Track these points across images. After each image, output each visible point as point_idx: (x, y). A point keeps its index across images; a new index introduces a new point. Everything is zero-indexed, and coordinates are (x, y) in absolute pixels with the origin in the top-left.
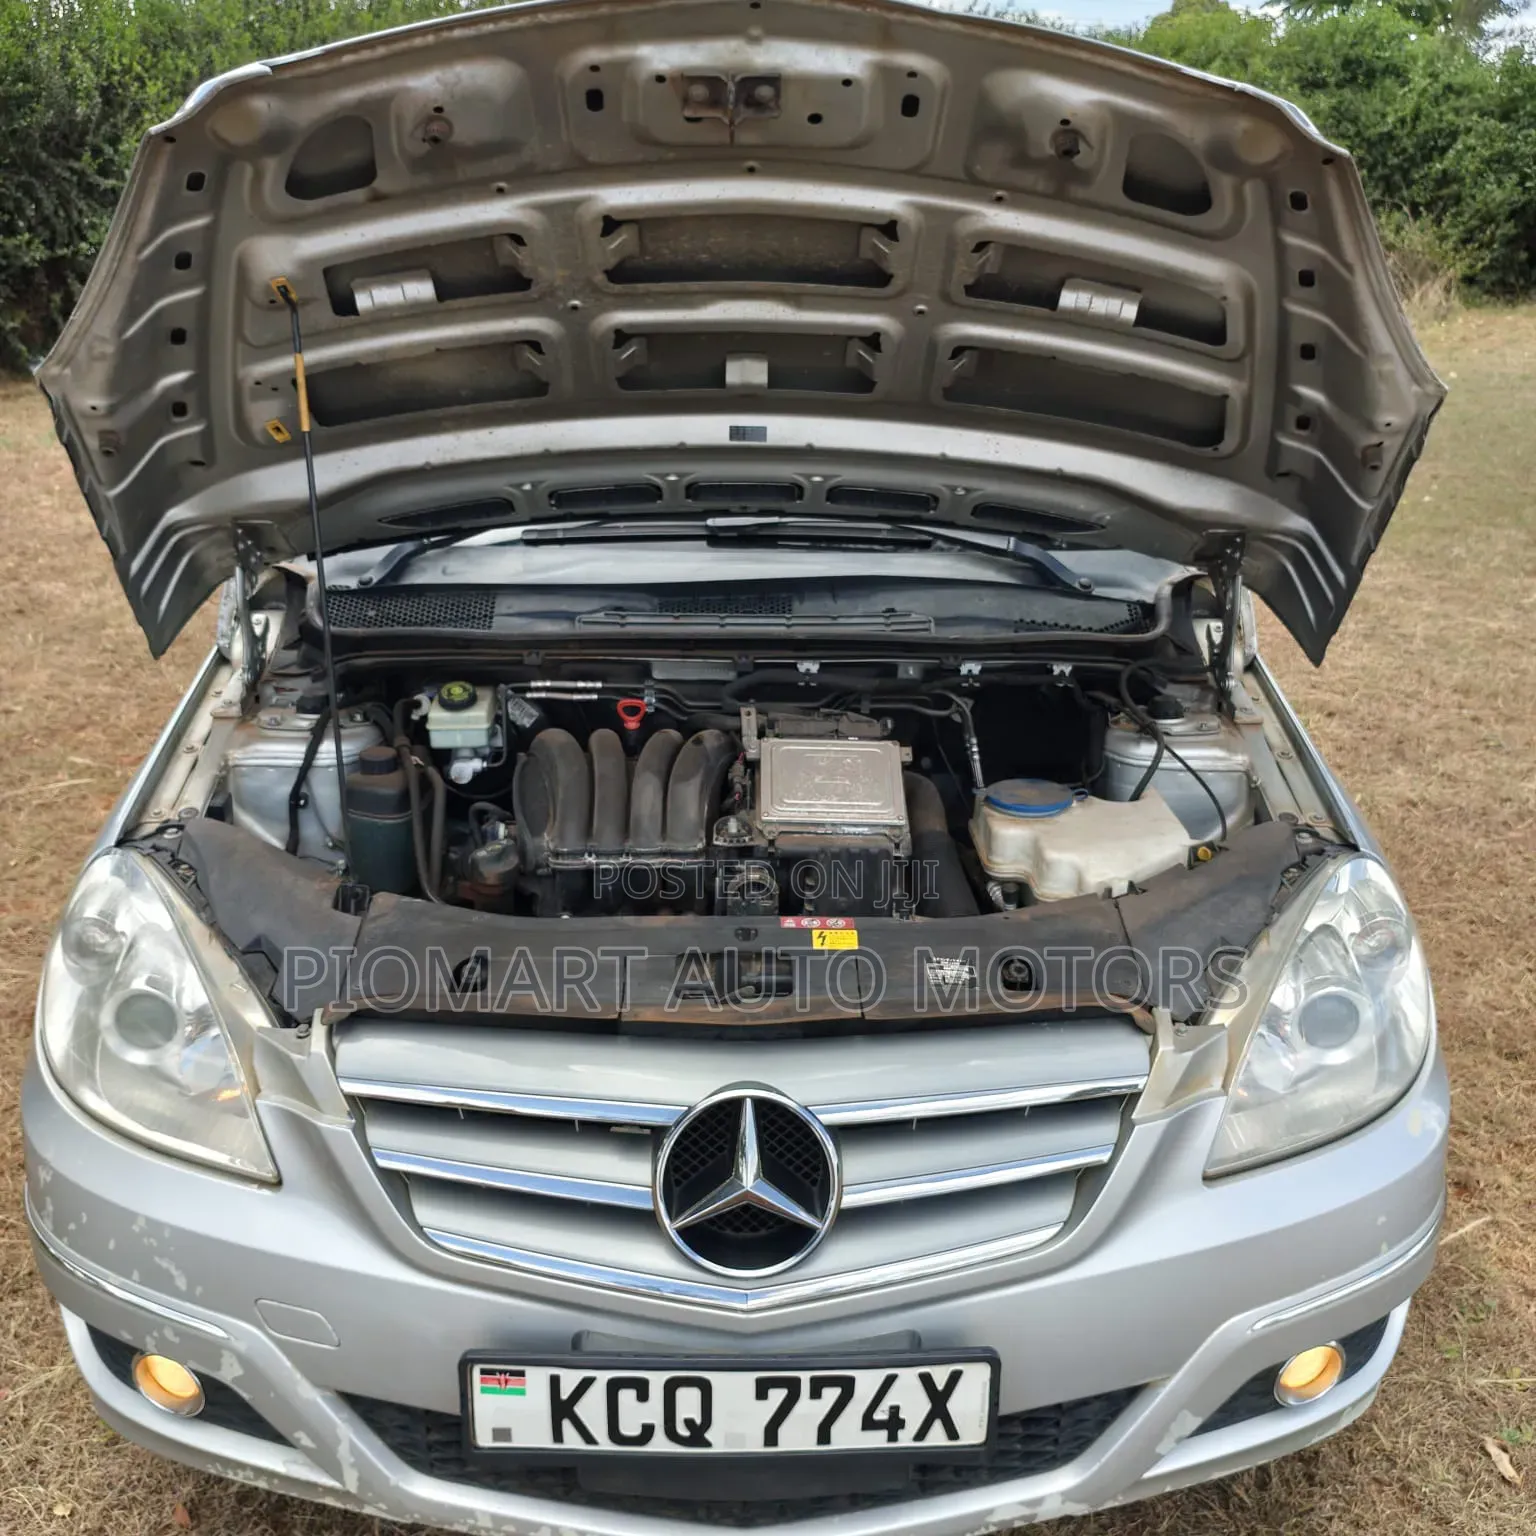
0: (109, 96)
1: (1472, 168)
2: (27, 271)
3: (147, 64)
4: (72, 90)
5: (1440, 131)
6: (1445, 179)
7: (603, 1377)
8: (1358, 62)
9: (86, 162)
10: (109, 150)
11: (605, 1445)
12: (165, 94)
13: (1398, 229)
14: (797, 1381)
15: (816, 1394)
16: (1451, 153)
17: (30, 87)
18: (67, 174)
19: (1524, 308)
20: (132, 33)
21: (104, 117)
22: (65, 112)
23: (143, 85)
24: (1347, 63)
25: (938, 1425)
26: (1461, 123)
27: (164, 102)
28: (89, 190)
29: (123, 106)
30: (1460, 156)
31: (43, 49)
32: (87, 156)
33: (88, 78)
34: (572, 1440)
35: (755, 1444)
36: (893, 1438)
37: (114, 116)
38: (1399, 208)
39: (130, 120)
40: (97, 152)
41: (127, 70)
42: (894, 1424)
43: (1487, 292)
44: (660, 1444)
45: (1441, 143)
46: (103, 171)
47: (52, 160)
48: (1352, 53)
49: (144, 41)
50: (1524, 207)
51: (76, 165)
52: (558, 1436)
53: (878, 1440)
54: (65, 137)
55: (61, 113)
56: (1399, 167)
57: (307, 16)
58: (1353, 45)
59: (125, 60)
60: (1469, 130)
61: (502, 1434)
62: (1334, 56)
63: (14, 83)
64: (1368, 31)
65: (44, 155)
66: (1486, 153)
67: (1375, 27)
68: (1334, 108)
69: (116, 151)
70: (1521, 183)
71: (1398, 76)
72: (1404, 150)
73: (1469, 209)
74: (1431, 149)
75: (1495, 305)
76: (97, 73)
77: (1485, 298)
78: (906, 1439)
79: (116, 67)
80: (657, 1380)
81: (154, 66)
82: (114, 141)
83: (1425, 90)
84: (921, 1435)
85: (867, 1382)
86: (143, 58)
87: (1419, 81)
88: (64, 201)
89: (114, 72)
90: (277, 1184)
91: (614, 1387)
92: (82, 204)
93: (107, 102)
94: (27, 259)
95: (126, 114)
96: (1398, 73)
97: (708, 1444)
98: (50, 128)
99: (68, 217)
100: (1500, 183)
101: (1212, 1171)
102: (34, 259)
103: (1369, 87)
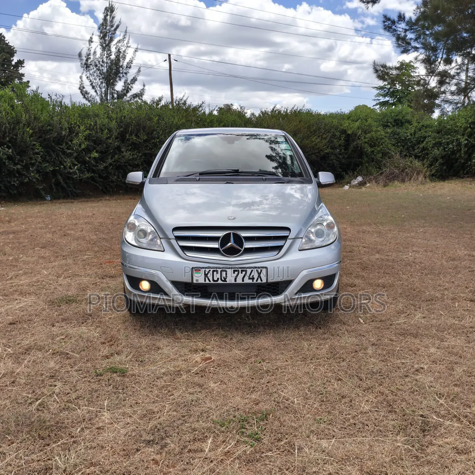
0: (71, 130)
1: (431, 146)
2: (47, 173)
3: (80, 122)
4: (61, 128)
5: (421, 137)
6: (424, 149)
7: (212, 270)
8: (398, 120)
9: (64, 146)
10: (70, 143)
11: (212, 282)
12: (85, 129)
13: (411, 162)
14: (239, 270)
15: (242, 273)
16: (425, 142)
17: (51, 128)
18: (59, 149)
19: (447, 181)
20: (77, 115)
21: (69, 135)
22: (59, 134)
23: (79, 127)
24: (395, 120)
25: (259, 279)
26: (427, 134)
27: (84, 131)
28: (64, 153)
29: (74, 132)
30: (427, 143)
31: (55, 118)
32: (64, 144)
33: (66, 125)
34: (207, 282)
35: (233, 282)
36: (253, 281)
37: (72, 135)
38: (412, 157)
39: (76, 136)
40: (67, 143)
41: (76, 123)
42: (253, 279)
43: (438, 178)
44: (220, 282)
45: (422, 139)
46: (68, 149)
47: (55, 146)
48: (397, 118)
49: (80, 117)
50: (445, 155)
51: (61, 147)
52: (205, 281)
53: (251, 281)
54: (58, 140)
55: (58, 134)
56: (411, 146)
57: (120, 110)
58: (397, 116)
59: (75, 121)
60: (429, 136)
61: (197, 280)
62: (392, 118)
63: (48, 127)
64: (400, 112)
65: (53, 144)
66: (434, 142)
67: (402, 111)
68: (392, 132)
69: (72, 143)
70: (444, 149)
71: (409, 123)
72: (412, 142)
73: (430, 156)
74: (420, 141)
75: (439, 181)
76: (68, 124)
77: (437, 180)
78: (255, 281)
79: (73, 123)
80: (219, 270)
81: (82, 123)
82: (71, 141)
83: (417, 126)
84: (257, 281)
85: (249, 271)
86: (79, 121)
87: (415, 124)
88: (58, 155)
89: (72, 124)
90: (164, 251)
91: (213, 271)
92: (62, 156)
93: (70, 131)
94: (48, 170)
95: (75, 134)
96: (409, 122)
97: (226, 281)
98: (56, 138)
99: (58, 160)
100: (438, 150)
101: (300, 249)
102: (50, 170)
103: (402, 126)
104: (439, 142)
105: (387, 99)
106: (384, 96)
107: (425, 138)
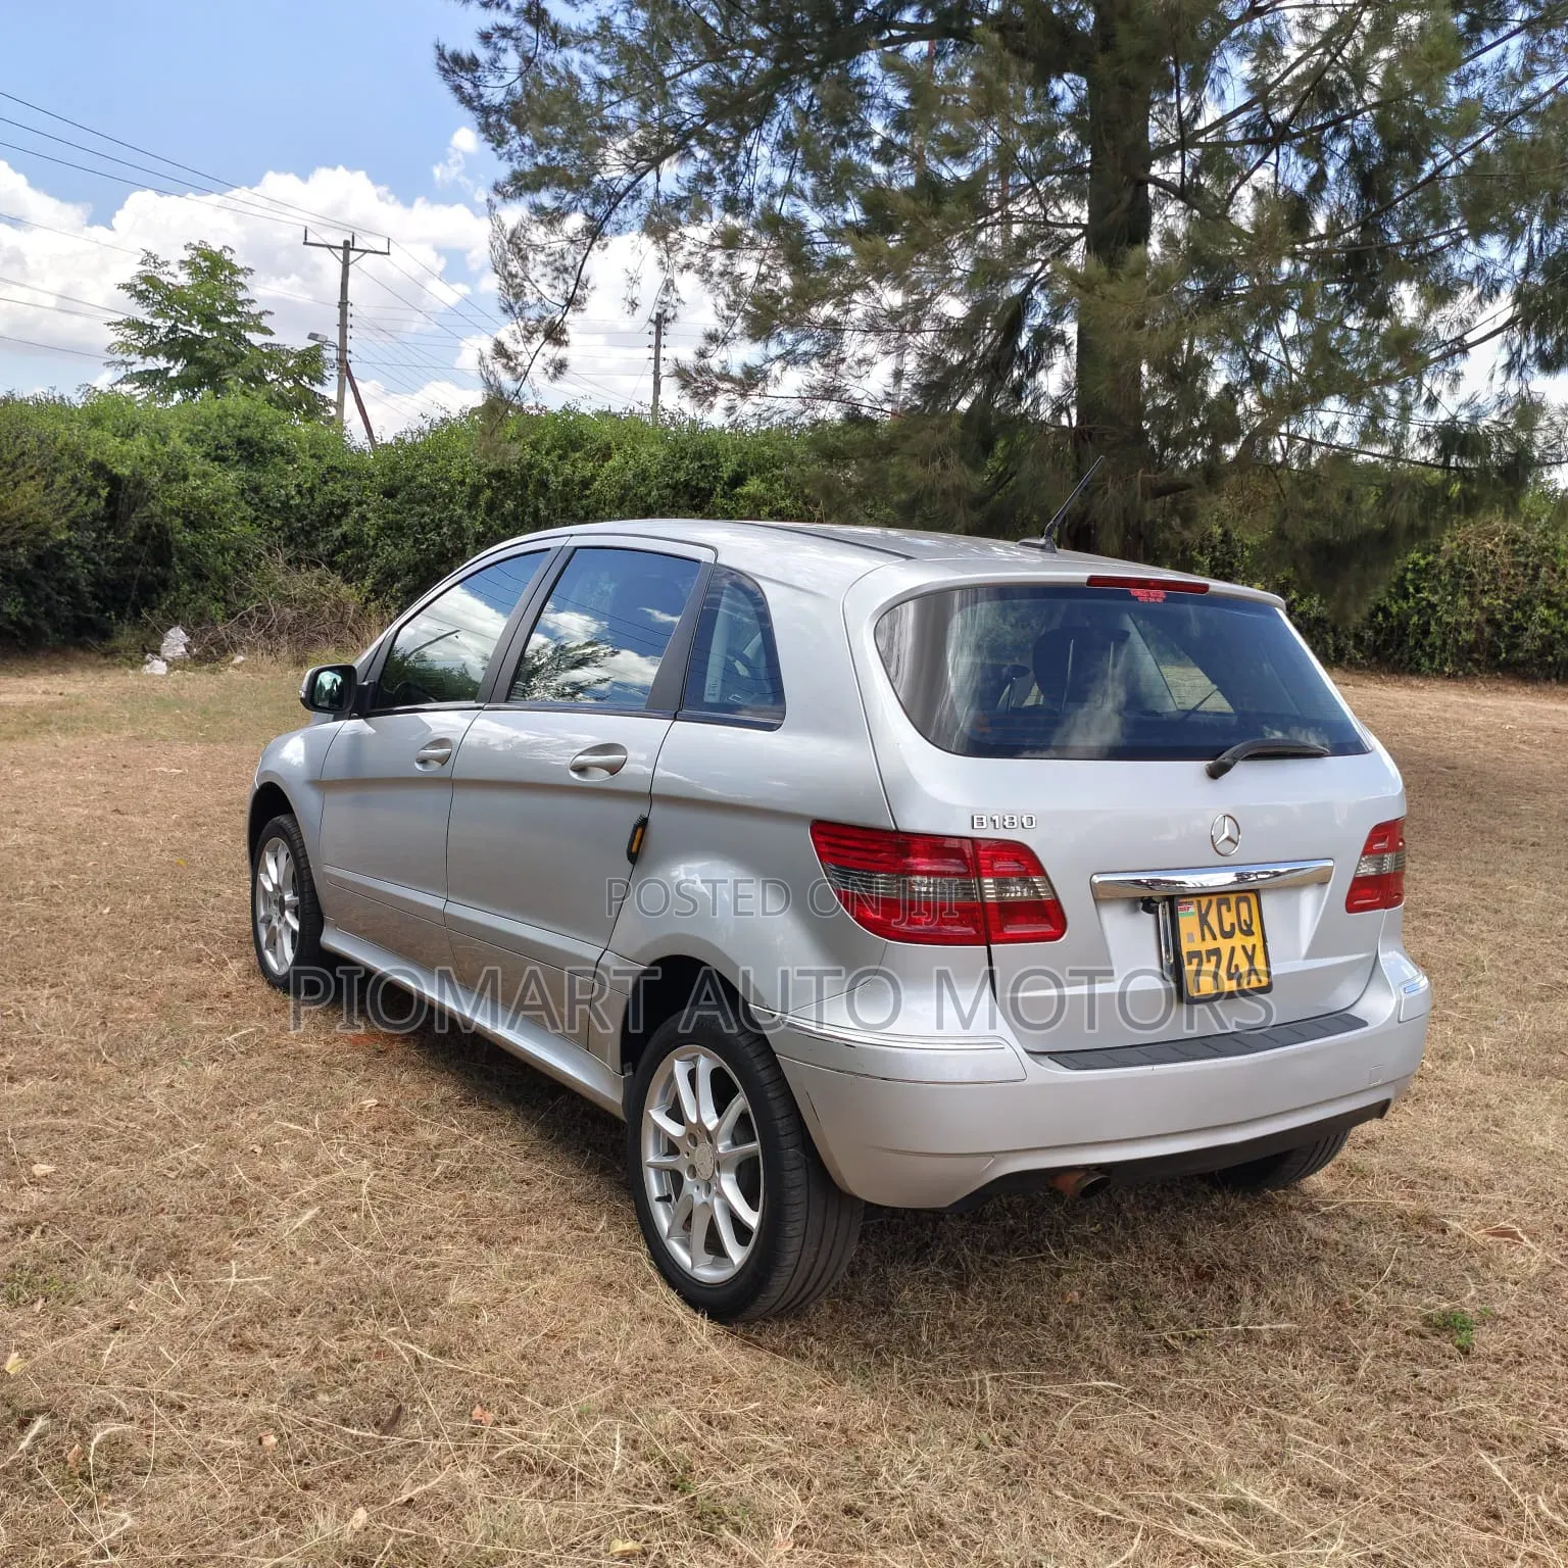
104: (397, 522)
105: (161, 363)
106: (148, 352)
107: (345, 506)
